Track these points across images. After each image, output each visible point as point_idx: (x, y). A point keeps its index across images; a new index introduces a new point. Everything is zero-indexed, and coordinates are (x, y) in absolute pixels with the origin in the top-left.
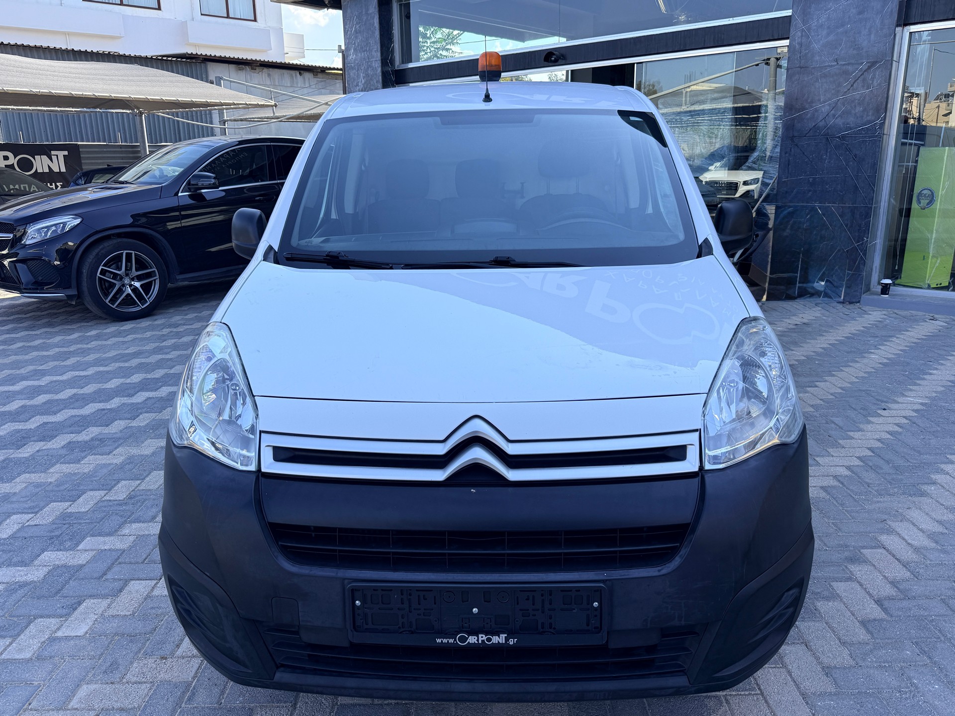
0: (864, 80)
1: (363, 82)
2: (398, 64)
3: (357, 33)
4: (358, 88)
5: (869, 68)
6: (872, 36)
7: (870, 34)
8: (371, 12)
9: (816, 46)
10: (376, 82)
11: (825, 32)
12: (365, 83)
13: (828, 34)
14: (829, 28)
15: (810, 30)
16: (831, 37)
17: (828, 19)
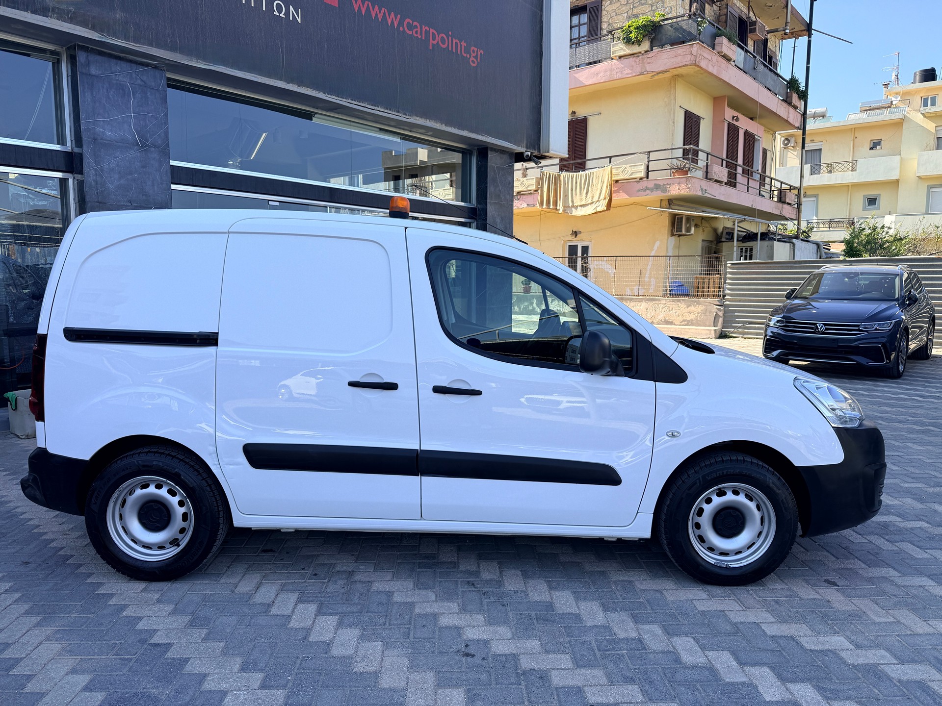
6: (156, 188)
7: (153, 186)
9: (110, 186)
11: (116, 176)
13: (120, 178)
14: (119, 173)
15: (102, 170)
16: (123, 182)
17: (118, 165)
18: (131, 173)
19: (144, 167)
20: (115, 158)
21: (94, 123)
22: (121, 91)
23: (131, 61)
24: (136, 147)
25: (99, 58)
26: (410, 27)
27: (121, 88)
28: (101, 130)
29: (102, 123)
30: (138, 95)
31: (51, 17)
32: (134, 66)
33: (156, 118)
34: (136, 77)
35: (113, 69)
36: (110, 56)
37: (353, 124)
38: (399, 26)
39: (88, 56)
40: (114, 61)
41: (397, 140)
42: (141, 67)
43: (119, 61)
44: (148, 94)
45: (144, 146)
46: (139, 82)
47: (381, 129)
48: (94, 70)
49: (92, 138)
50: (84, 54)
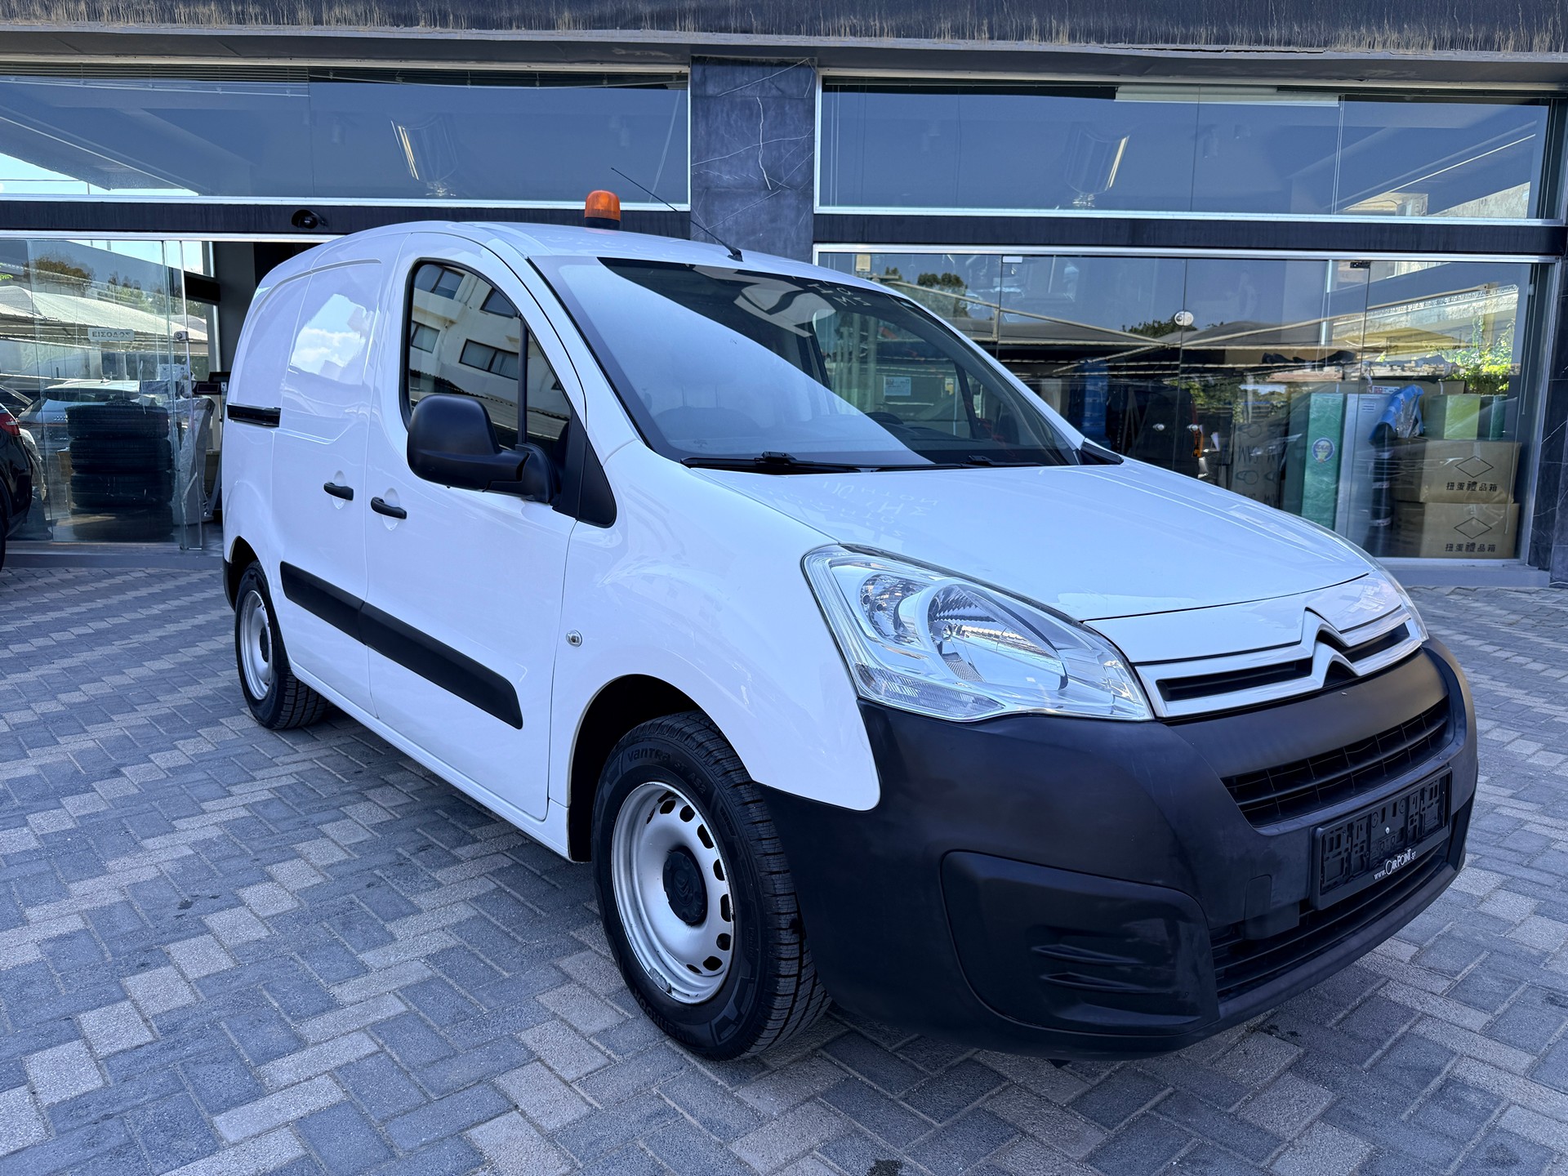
7: (786, 248)
11: (733, 238)
14: (737, 233)
17: (736, 222)
18: (754, 232)
19: (773, 220)
20: (732, 212)
21: (708, 166)
22: (747, 111)
23: (763, 64)
24: (763, 192)
25: (718, 69)
27: (748, 106)
28: (717, 173)
29: (718, 163)
30: (771, 113)
31: (644, 28)
32: (768, 69)
33: (796, 143)
34: (770, 87)
35: (738, 82)
36: (735, 62)
37: (1203, 89)
39: (704, 71)
40: (739, 69)
41: (1332, 102)
42: (778, 68)
43: (747, 68)
44: (787, 108)
45: (775, 189)
46: (774, 92)
47: (1280, 88)
48: (711, 89)
49: (705, 191)
50: (699, 69)
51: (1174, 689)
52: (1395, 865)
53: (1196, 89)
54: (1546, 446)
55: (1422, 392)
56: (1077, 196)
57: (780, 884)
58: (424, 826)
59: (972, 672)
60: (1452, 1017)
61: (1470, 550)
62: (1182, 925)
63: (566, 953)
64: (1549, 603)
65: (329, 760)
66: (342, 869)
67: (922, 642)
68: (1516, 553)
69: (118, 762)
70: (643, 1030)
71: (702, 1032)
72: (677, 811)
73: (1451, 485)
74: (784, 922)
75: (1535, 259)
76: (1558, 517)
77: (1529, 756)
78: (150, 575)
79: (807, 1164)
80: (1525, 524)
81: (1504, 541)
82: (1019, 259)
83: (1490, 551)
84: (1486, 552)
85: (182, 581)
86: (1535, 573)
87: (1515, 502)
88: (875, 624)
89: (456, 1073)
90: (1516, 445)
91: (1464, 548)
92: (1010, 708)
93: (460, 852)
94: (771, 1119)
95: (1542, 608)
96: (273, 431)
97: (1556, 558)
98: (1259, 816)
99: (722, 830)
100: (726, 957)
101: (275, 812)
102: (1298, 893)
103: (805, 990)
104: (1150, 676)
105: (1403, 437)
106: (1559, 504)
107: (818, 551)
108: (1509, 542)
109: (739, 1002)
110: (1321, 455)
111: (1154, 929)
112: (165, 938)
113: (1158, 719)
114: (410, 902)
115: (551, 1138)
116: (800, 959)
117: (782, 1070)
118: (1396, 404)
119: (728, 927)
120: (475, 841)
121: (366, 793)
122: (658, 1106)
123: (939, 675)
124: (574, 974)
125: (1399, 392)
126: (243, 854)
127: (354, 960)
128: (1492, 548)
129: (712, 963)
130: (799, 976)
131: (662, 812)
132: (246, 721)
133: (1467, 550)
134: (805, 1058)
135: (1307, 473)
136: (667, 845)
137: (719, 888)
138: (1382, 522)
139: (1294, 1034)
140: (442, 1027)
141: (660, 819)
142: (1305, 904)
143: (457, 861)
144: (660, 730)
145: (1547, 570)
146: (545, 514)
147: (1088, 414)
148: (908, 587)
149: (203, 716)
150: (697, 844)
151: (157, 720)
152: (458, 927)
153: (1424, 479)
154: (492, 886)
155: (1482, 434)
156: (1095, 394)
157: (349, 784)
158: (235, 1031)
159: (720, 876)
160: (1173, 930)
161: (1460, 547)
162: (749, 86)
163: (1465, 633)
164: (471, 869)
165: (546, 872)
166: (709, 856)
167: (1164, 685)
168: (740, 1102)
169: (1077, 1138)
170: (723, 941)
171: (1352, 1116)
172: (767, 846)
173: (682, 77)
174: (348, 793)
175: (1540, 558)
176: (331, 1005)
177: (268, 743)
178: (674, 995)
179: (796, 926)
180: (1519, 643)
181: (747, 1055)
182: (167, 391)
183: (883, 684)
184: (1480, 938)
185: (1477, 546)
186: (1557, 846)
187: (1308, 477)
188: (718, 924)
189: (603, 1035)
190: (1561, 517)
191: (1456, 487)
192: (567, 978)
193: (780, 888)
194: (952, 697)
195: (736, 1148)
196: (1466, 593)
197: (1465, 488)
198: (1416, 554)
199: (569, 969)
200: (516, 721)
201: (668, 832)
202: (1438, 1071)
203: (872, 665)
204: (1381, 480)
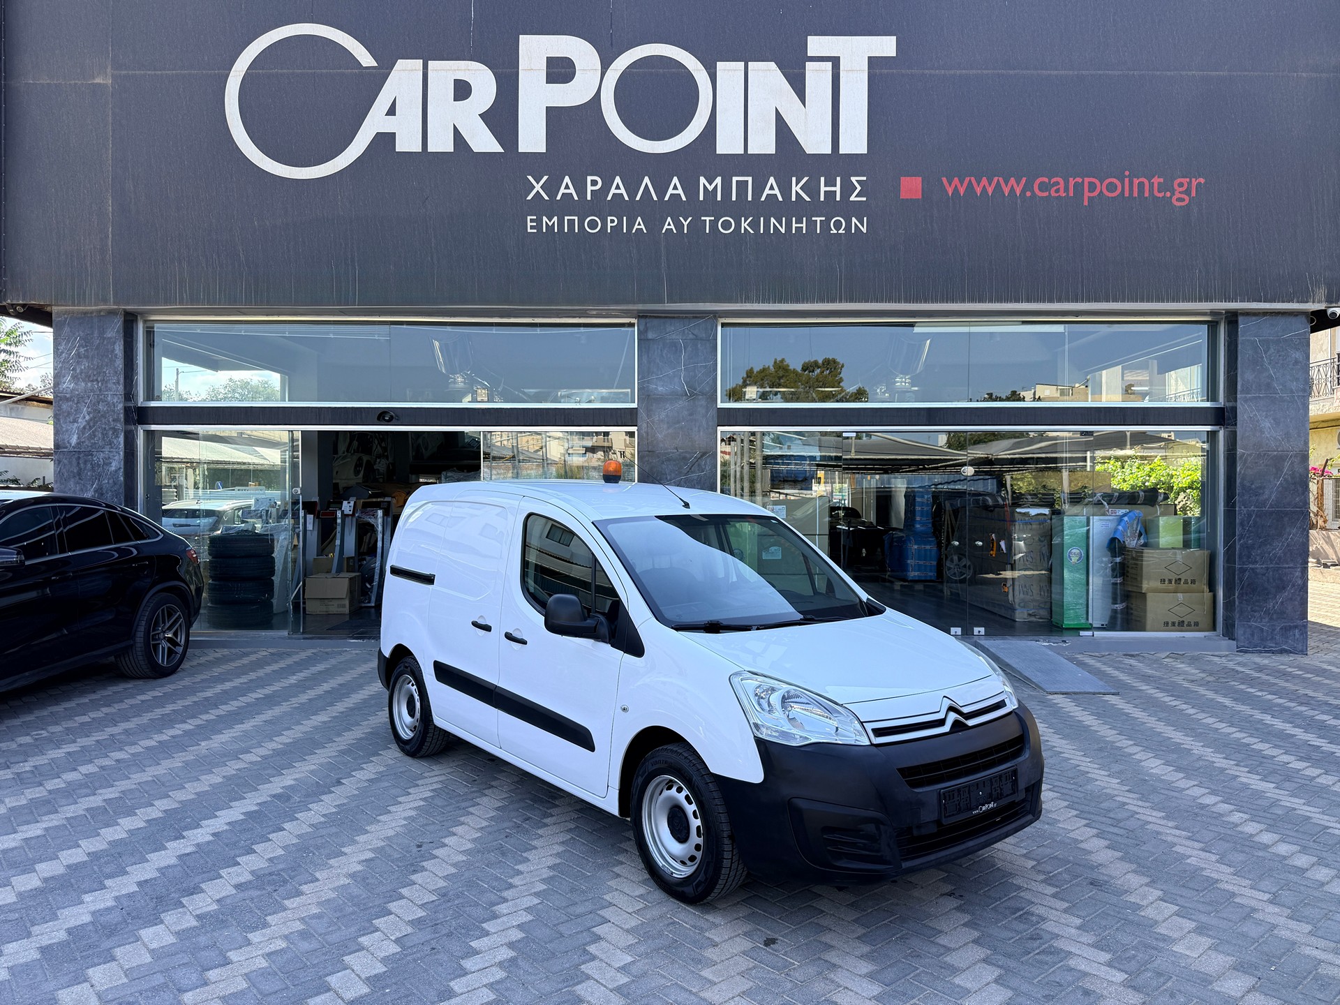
0: (699, 465)
1: (87, 418)
2: (141, 401)
3: (80, 357)
4: (76, 425)
5: (702, 456)
6: (701, 433)
7: (699, 431)
8: (109, 336)
9: (660, 436)
10: (113, 421)
11: (665, 426)
12: (91, 420)
13: (668, 428)
14: (668, 423)
15: (653, 422)
16: (670, 431)
17: (667, 416)
18: (678, 422)
19: (691, 414)
20: (665, 410)
21: (648, 382)
23: (683, 318)
24: (684, 398)
25: (656, 322)
26: (1043, 187)
27: (674, 347)
28: (655, 386)
29: (655, 380)
30: (689, 349)
32: (687, 322)
33: (705, 367)
34: (688, 333)
35: (668, 330)
36: (666, 318)
37: (971, 324)
38: (1023, 191)
39: (646, 323)
40: (669, 321)
42: (695, 321)
43: (673, 320)
44: (699, 346)
45: (692, 395)
46: (691, 336)
48: (650, 335)
49: (645, 395)
50: (643, 321)
51: (879, 732)
52: (984, 808)
53: (968, 323)
54: (1226, 553)
55: (1142, 515)
56: (897, 376)
57: (723, 818)
58: (523, 808)
59: (801, 726)
60: (1040, 890)
61: (1181, 625)
62: (882, 826)
63: (614, 865)
64: (1231, 665)
65: (454, 774)
66: (489, 829)
67: (779, 713)
68: (1214, 628)
69: (337, 777)
70: (659, 895)
71: (689, 890)
72: (674, 789)
73: (1163, 581)
74: (725, 835)
75: (1208, 428)
76: (1237, 603)
77: (1152, 768)
78: (272, 654)
79: (738, 939)
80: (1218, 607)
81: (1205, 620)
82: (854, 434)
83: (1195, 626)
84: (1193, 627)
85: (296, 658)
86: (1226, 643)
87: (1210, 591)
88: (760, 704)
89: (580, 909)
90: (1206, 552)
91: (1177, 624)
92: (813, 740)
93: (546, 821)
94: (721, 925)
95: (1225, 668)
96: (430, 587)
97: (1239, 631)
98: (914, 784)
99: (697, 795)
100: (699, 855)
101: (439, 802)
102: (934, 817)
103: (735, 866)
104: (869, 727)
105: (1131, 546)
106: (1237, 594)
107: (736, 674)
108: (1209, 620)
109: (706, 873)
110: (1074, 559)
111: (871, 828)
112: (418, 860)
113: (872, 745)
114: (530, 844)
115: (627, 931)
116: (732, 851)
117: (724, 909)
118: (1123, 524)
119: (700, 841)
120: (552, 816)
121: (484, 791)
122: (671, 921)
123: (787, 727)
124: (621, 874)
125: (1125, 515)
126: (434, 823)
127: (514, 869)
128: (1196, 624)
129: (692, 858)
130: (732, 859)
131: (667, 789)
132: (393, 754)
133: (1179, 625)
134: (735, 905)
135: (1065, 571)
136: (669, 806)
137: (696, 823)
138: (1119, 607)
139: (961, 896)
140: (567, 894)
141: (666, 793)
142: (938, 822)
143: (546, 825)
144: (666, 753)
145: (1234, 640)
146: (606, 648)
147: (918, 518)
148: (773, 690)
149: (365, 750)
150: (685, 803)
151: (342, 752)
152: (558, 855)
153: (1144, 577)
154: (569, 837)
155: (1186, 544)
156: (922, 504)
157: (472, 787)
158: (473, 895)
159: (696, 817)
160: (878, 829)
161: (1173, 624)
162: (674, 332)
163: (1158, 688)
164: (555, 829)
165: (594, 830)
166: (691, 809)
167: (874, 731)
168: (707, 920)
169: (853, 931)
170: (698, 847)
171: (976, 924)
172: (717, 802)
173: (632, 325)
174: (474, 792)
175: (1229, 633)
176: (511, 886)
177: (415, 766)
178: (674, 875)
179: (731, 837)
180: (1191, 696)
181: (705, 901)
182: (261, 517)
183: (764, 730)
184: (1071, 858)
185: (1186, 623)
186: (1137, 816)
187: (1066, 575)
188: (695, 839)
189: (641, 896)
190: (1239, 603)
191: (1167, 582)
192: (618, 876)
193: (723, 820)
194: (792, 736)
195: (707, 934)
196: (1176, 657)
197: (1173, 582)
198: (1143, 629)
199: (618, 872)
200: (590, 746)
201: (671, 798)
202: (1023, 909)
203: (760, 723)
204: (1116, 577)
